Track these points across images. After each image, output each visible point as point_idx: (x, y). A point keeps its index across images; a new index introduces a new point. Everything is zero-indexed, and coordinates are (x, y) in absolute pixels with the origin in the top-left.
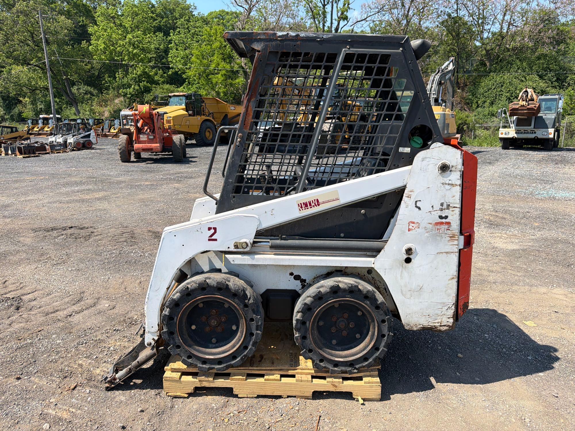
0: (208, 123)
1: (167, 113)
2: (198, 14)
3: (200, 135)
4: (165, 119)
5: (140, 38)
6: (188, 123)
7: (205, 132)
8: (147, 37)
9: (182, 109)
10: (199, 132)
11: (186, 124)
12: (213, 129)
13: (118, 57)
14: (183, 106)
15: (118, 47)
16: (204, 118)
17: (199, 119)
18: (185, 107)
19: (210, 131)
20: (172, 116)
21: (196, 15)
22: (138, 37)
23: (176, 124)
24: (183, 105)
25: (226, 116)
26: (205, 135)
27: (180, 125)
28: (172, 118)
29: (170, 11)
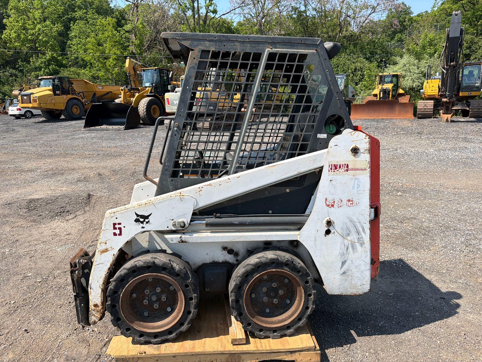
0: (75, 101)
1: (34, 94)
2: (115, 7)
3: (66, 111)
4: (32, 98)
5: (48, 27)
6: (53, 101)
7: (72, 108)
8: (55, 26)
9: (49, 90)
10: (66, 108)
11: (52, 102)
12: (80, 106)
13: (29, 44)
14: (51, 88)
15: (29, 35)
16: (70, 96)
17: (65, 97)
18: (52, 88)
19: (77, 107)
20: (37, 96)
21: (112, 7)
22: (47, 27)
23: (41, 102)
24: (51, 86)
25: (95, 94)
26: (72, 111)
27: (45, 103)
28: (37, 98)
29: (90, 4)
